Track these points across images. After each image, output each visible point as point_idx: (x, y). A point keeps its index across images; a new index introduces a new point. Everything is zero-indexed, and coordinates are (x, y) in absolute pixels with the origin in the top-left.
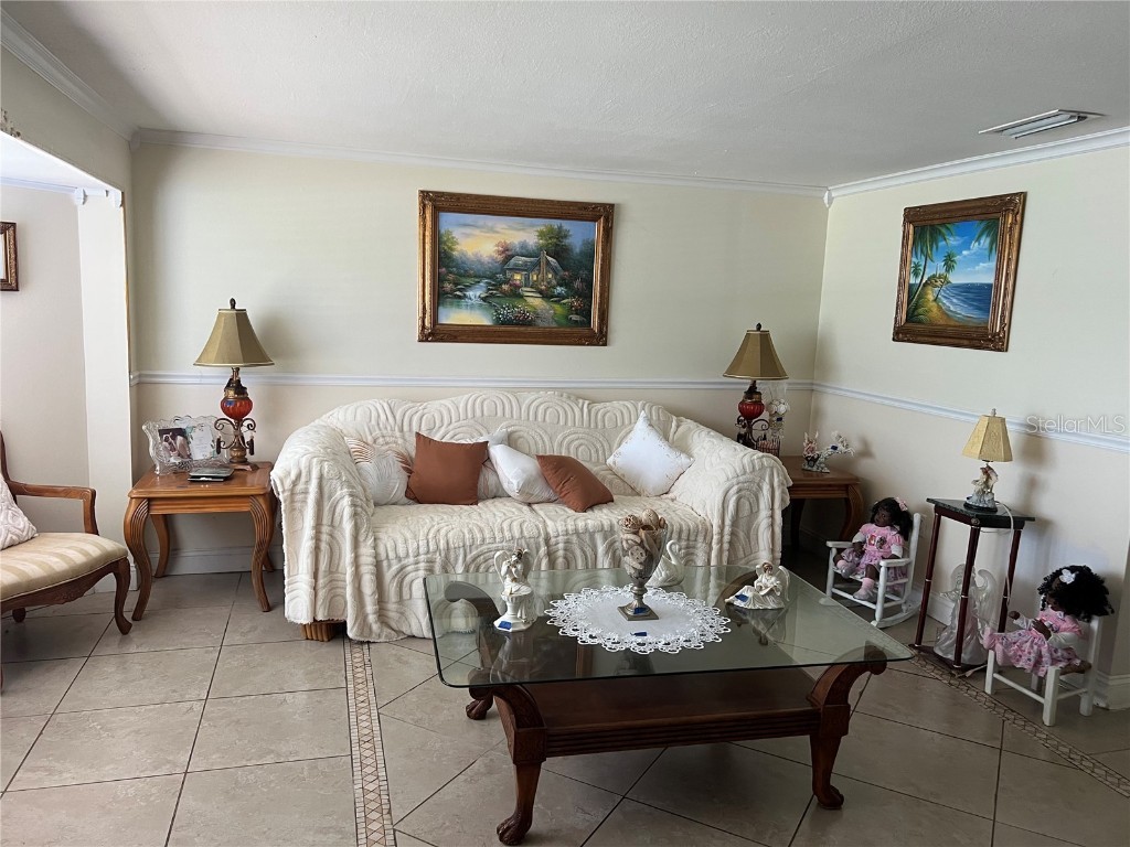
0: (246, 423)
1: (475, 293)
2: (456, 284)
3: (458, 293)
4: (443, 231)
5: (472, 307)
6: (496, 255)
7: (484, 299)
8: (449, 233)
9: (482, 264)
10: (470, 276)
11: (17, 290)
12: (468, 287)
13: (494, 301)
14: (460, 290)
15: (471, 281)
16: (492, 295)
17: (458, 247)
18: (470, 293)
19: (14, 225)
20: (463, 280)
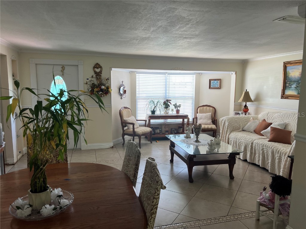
0: (247, 113)
1: (294, 86)
2: (289, 84)
3: (289, 86)
4: (287, 71)
5: (292, 90)
6: (299, 76)
7: (295, 88)
8: (288, 71)
9: (296, 78)
10: (293, 82)
11: (220, 89)
12: (292, 85)
13: (298, 88)
14: (290, 86)
15: (292, 83)
16: (298, 87)
17: (290, 75)
18: (292, 86)
19: (220, 79)
20: (291, 83)
